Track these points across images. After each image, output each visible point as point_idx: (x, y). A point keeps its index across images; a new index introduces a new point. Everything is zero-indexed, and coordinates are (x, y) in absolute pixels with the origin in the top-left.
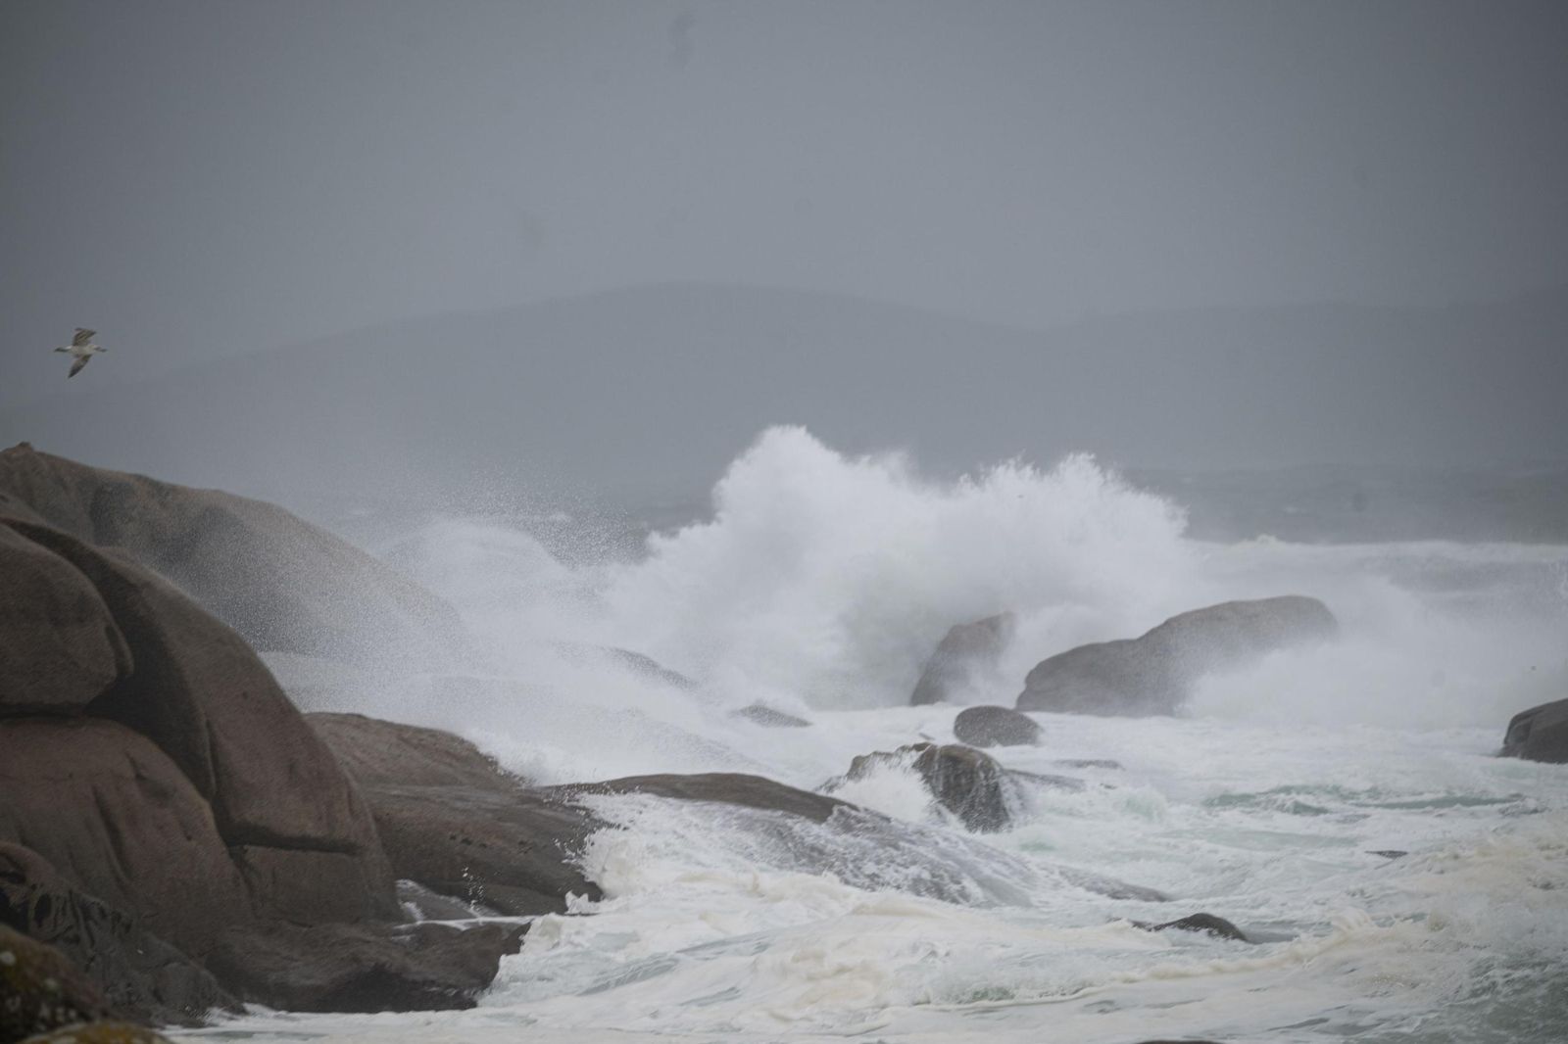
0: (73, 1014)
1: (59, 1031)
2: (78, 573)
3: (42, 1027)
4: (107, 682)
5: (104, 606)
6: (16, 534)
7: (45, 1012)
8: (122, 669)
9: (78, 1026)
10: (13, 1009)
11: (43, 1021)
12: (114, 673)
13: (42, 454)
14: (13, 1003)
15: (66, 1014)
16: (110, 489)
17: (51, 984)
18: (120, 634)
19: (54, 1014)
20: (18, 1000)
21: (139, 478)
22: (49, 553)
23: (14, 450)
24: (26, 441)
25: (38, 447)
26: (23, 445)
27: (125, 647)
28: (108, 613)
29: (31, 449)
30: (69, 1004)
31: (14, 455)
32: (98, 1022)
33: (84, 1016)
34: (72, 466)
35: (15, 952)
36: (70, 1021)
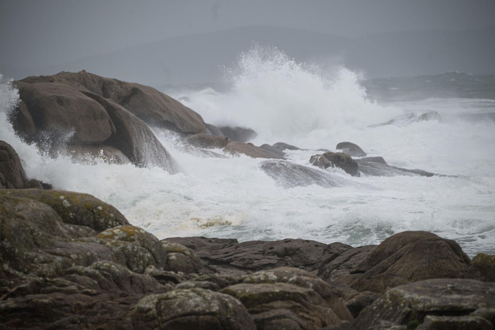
0: (118, 223)
1: (115, 228)
2: (101, 105)
3: (110, 227)
4: (109, 135)
5: (108, 115)
6: (84, 95)
7: (110, 223)
8: (113, 132)
9: (120, 226)
10: (102, 222)
11: (110, 225)
12: (111, 133)
13: (88, 73)
14: (102, 220)
15: (116, 223)
16: (107, 83)
17: (112, 215)
18: (112, 122)
19: (113, 223)
20: (103, 219)
21: (115, 80)
22: (93, 100)
23: (81, 72)
24: (84, 69)
25: (87, 71)
26: (84, 71)
27: (114, 126)
28: (109, 117)
29: (86, 72)
30: (117, 221)
31: (81, 73)
32: (124, 225)
33: (120, 224)
34: (96, 76)
35: (102, 207)
36: (117, 225)
